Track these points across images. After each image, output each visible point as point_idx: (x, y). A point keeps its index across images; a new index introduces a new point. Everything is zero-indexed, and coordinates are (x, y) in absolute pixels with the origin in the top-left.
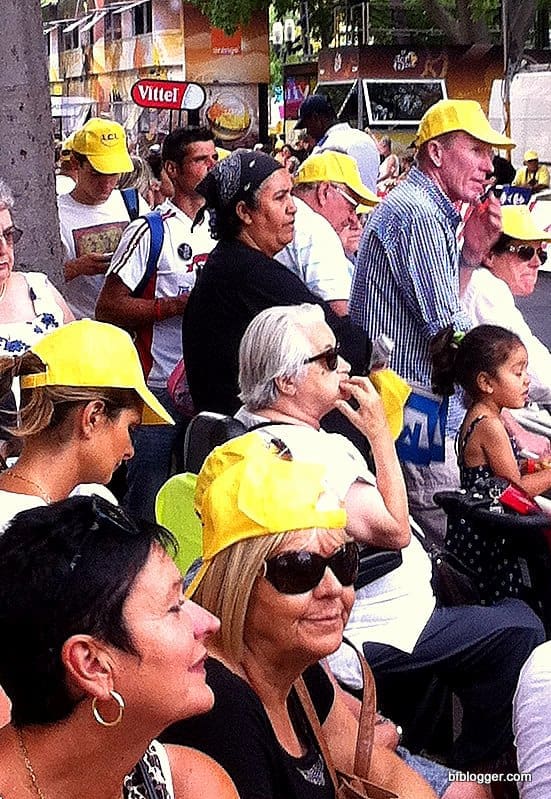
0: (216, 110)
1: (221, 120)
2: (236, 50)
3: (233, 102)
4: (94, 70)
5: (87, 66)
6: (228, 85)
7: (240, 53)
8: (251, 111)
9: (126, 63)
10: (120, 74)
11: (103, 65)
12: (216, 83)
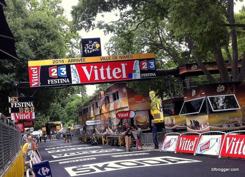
0: (138, 118)
1: (139, 120)
2: (141, 101)
3: (142, 115)
4: (103, 112)
5: (100, 112)
6: (140, 111)
7: (142, 102)
8: (147, 117)
9: (112, 108)
10: (110, 112)
11: (105, 111)
12: (137, 111)
